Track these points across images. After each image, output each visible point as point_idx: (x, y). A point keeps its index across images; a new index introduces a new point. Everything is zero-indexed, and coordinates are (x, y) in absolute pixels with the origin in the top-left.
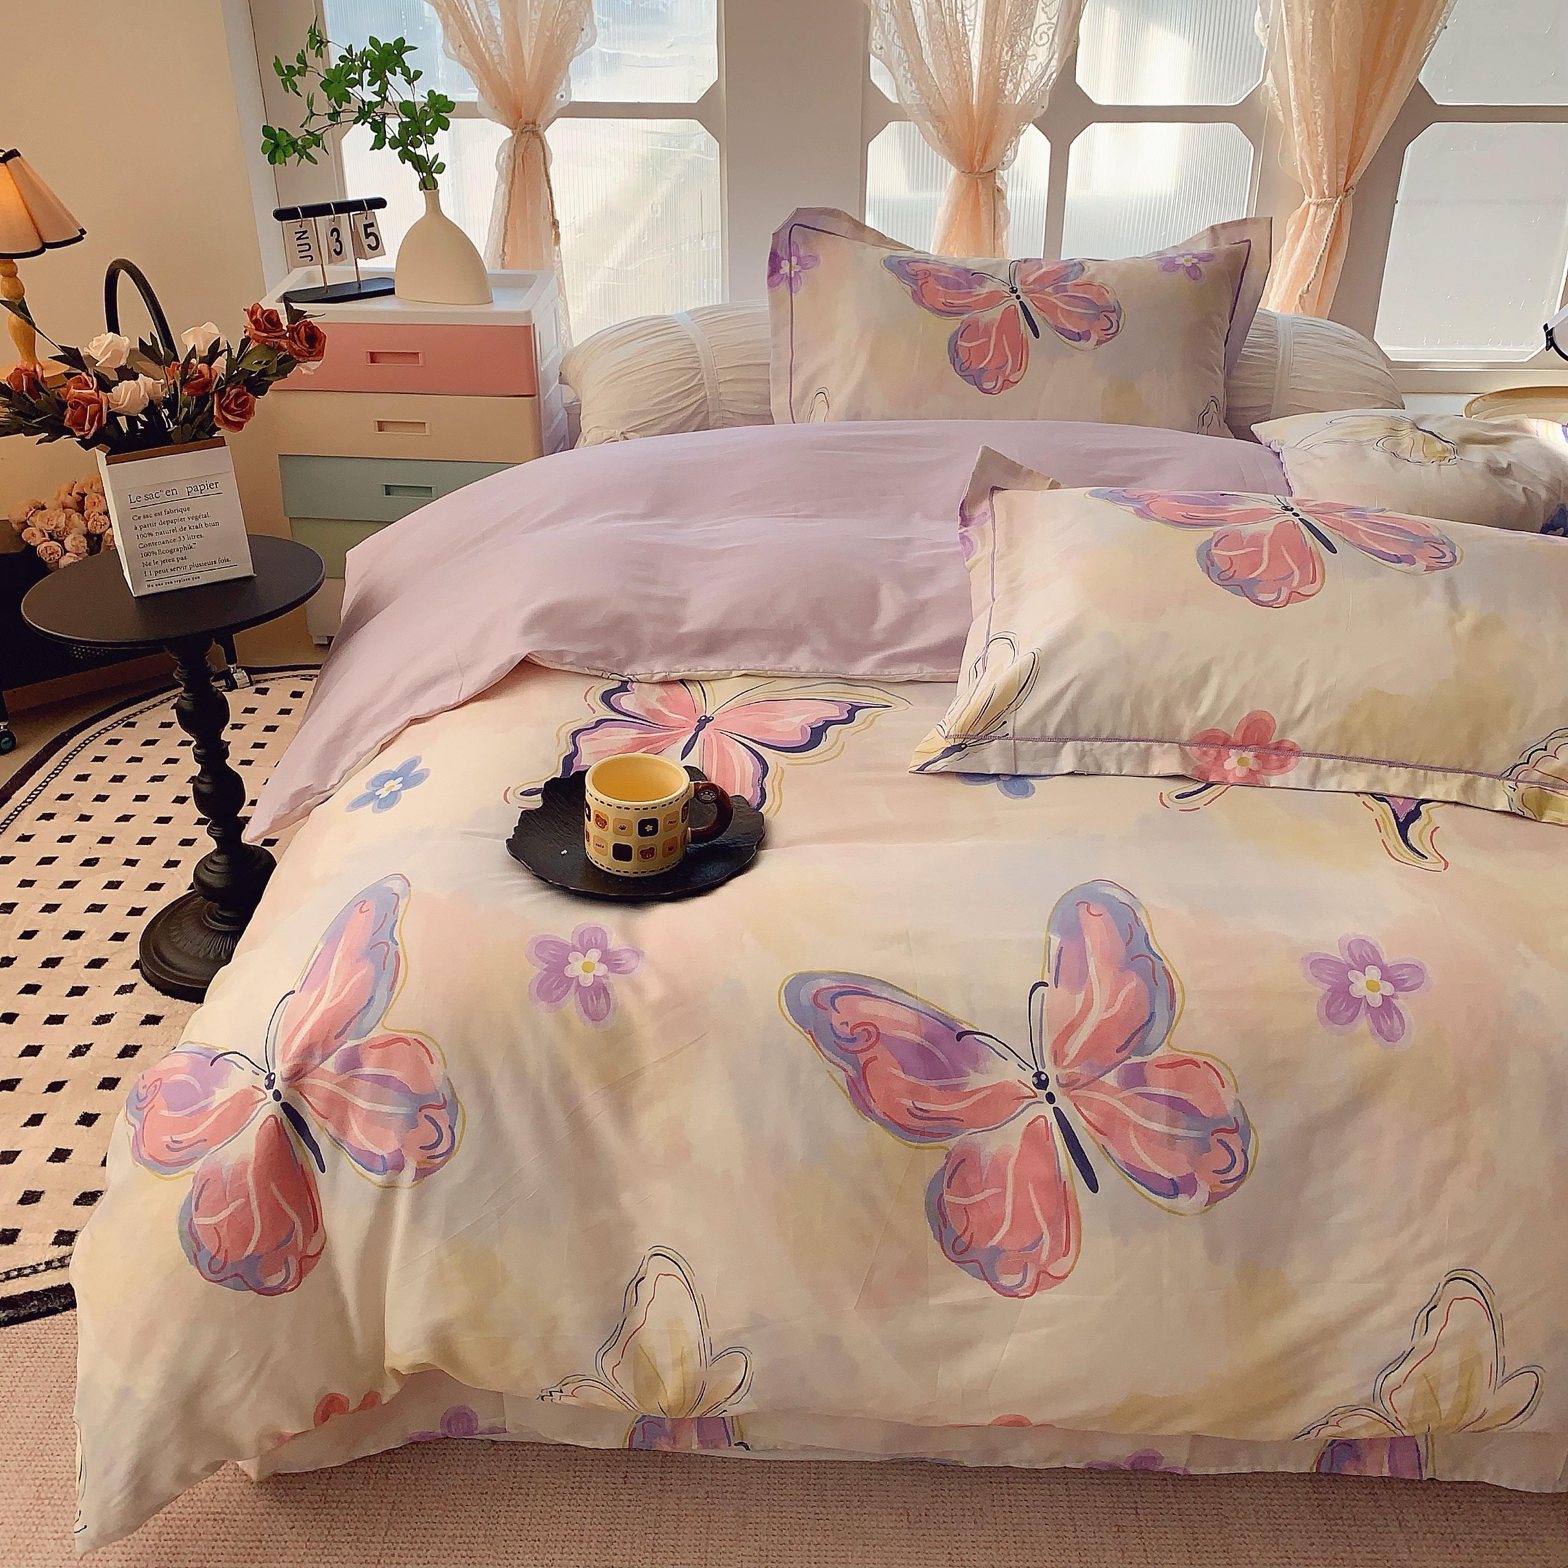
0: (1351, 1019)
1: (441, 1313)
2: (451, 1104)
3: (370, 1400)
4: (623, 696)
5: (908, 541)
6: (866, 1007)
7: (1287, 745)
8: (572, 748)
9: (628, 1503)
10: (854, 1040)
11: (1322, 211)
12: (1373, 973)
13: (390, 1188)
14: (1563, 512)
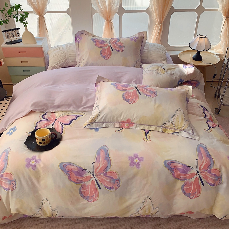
0: (133, 166)
1: (17, 207)
2: (15, 181)
3: (11, 216)
4: (45, 115)
5: (88, 88)
6: (70, 167)
7: (133, 123)
8: (36, 125)
10: (69, 171)
11: (158, 26)
12: (137, 159)
13: (8, 192)
14: (181, 79)
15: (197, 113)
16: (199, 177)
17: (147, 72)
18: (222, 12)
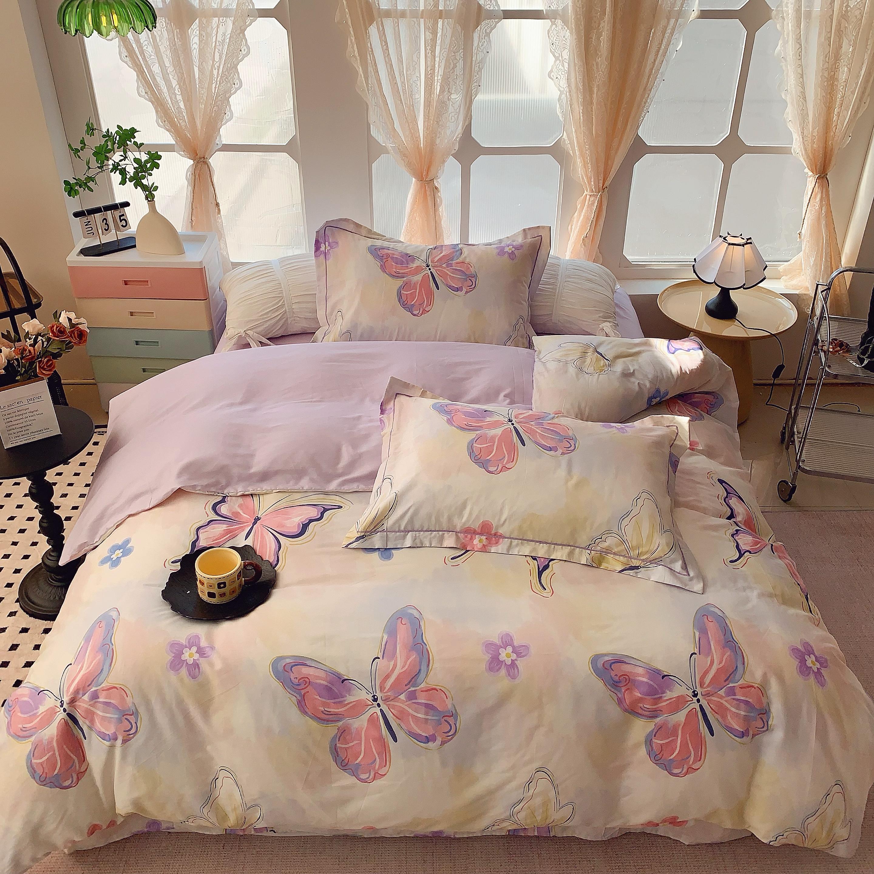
0: (498, 670)
1: (136, 795)
2: (135, 713)
3: (112, 823)
4: (222, 505)
5: (359, 418)
6: (305, 671)
7: (499, 534)
8: (196, 537)
9: (224, 858)
10: (299, 685)
11: (592, 199)
12: (509, 649)
13: (112, 747)
14: (658, 391)
15: (705, 504)
16: (698, 709)
17: (549, 365)
18: (802, 159)
